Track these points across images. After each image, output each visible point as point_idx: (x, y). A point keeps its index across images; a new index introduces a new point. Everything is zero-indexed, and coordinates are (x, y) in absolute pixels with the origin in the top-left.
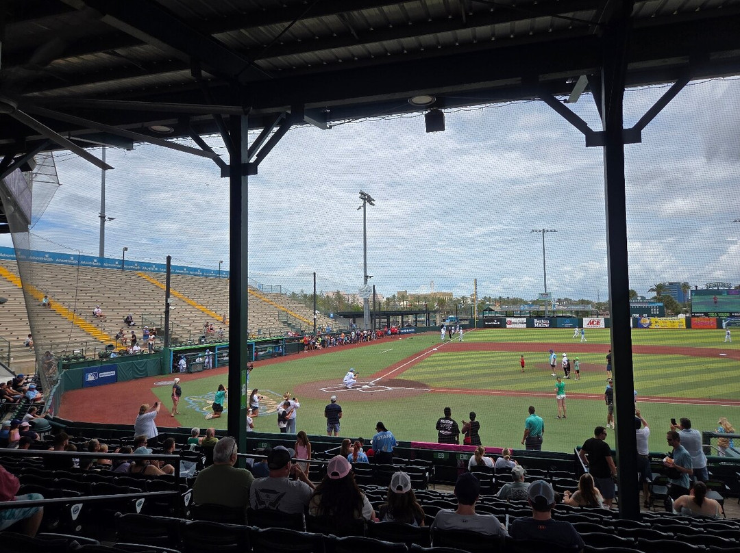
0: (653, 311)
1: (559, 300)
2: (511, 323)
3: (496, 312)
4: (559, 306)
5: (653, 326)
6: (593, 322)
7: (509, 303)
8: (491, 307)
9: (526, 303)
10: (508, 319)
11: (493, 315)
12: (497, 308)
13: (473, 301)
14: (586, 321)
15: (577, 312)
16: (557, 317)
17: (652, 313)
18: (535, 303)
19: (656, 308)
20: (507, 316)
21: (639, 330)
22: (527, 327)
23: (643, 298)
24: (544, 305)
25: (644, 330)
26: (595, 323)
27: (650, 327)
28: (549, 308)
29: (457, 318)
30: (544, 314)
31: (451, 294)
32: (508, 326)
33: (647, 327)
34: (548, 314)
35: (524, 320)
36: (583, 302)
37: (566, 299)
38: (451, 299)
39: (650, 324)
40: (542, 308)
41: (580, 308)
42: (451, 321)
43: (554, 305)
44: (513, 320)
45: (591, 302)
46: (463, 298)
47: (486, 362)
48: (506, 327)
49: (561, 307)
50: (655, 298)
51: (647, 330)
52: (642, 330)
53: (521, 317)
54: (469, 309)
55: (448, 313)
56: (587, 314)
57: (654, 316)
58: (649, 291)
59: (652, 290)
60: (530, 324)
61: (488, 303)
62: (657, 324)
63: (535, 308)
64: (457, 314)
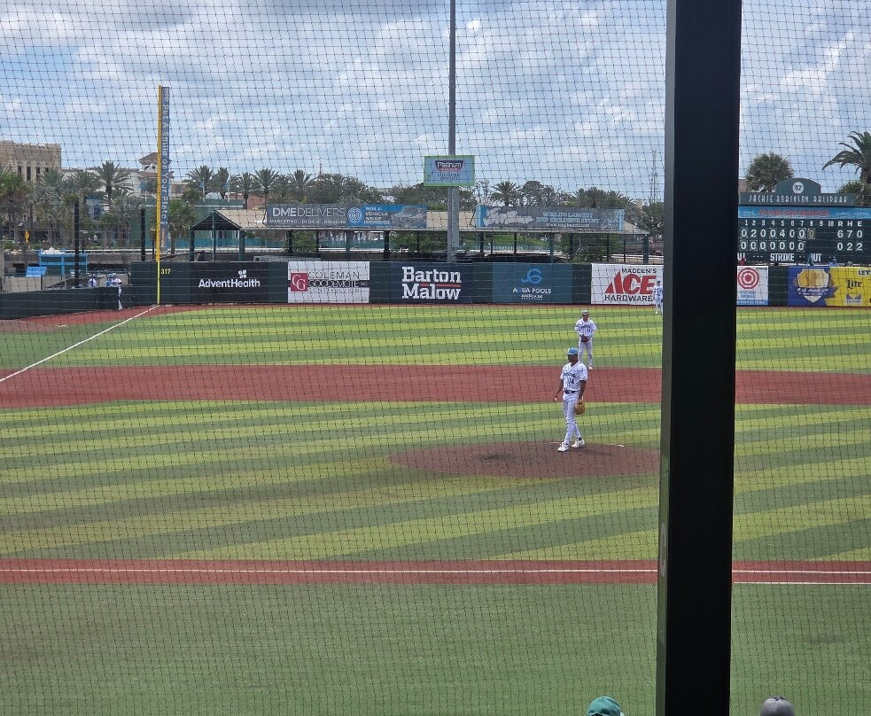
0: (845, 241)
1: (505, 187)
2: (306, 282)
3: (247, 235)
4: (502, 211)
5: (839, 298)
6: (629, 280)
7: (299, 196)
8: (225, 213)
9: (372, 197)
10: (295, 266)
11: (234, 249)
12: (250, 219)
13: (150, 186)
14: (602, 274)
15: (571, 241)
16: (493, 258)
17: (840, 246)
18: (406, 197)
19: (855, 228)
20: (290, 253)
21: (792, 313)
22: (375, 300)
23: (812, 187)
24: (441, 209)
25: (808, 313)
26: (635, 284)
27: (829, 302)
28: (466, 221)
29: (77, 258)
30: (444, 246)
31: (53, 153)
32: (292, 296)
33: (820, 305)
34: (455, 247)
35: (362, 270)
36: (595, 200)
37: (532, 187)
38: (53, 176)
39: (830, 291)
40: (436, 221)
41: (584, 221)
42: (53, 271)
43: (485, 208)
44: (314, 268)
45: (626, 200)
46: (108, 169)
47: (194, 447)
48: (283, 301)
49: (511, 217)
50: (851, 189)
51: (815, 313)
52: (800, 313)
53: (348, 257)
54: (134, 224)
55: (40, 236)
56: (604, 247)
57: (845, 258)
58: (836, 160)
59: (845, 158)
60: (385, 290)
61: (216, 196)
62: (855, 291)
63: (406, 219)
64: (78, 242)
